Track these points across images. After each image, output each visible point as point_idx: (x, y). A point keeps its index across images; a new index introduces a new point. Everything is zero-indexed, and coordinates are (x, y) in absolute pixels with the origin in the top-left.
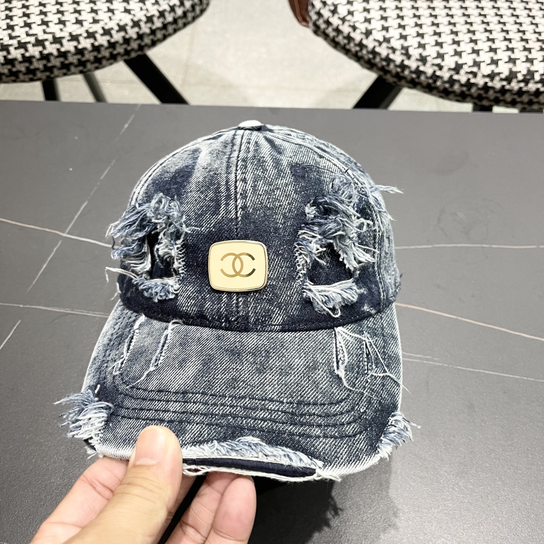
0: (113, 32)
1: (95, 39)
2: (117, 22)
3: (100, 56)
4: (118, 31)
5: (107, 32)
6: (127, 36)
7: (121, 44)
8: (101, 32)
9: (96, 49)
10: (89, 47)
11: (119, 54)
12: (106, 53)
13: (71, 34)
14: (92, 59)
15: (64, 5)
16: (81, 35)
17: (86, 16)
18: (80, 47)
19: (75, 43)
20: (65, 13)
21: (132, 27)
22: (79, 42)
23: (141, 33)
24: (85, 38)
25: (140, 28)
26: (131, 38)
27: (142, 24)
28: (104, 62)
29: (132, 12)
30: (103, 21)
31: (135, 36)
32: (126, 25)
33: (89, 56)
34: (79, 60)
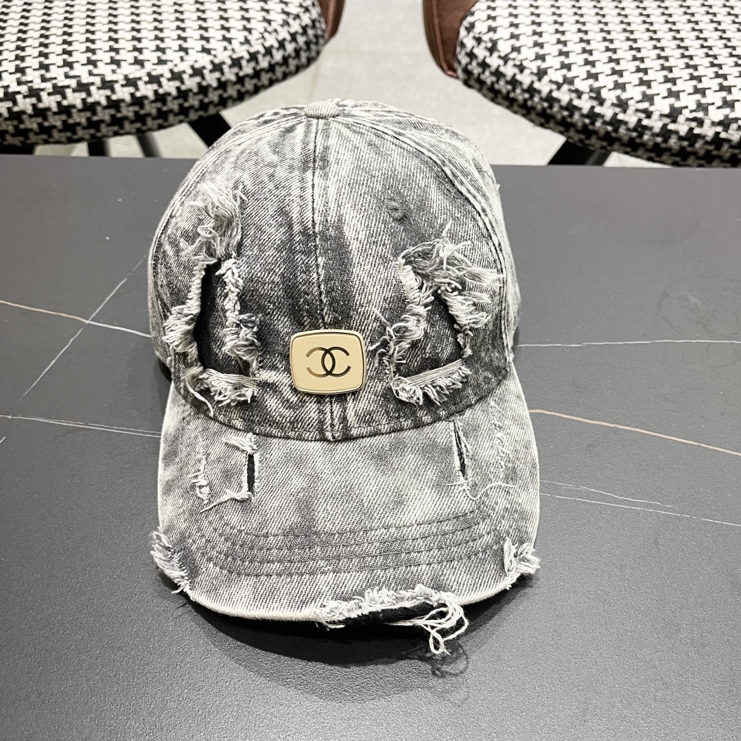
0: (185, 77)
1: (160, 85)
2: (191, 63)
3: (165, 109)
4: (191, 76)
5: (176, 76)
6: (204, 83)
7: (196, 94)
8: (169, 75)
9: (161, 98)
10: (151, 96)
11: (192, 107)
12: (174, 105)
13: (126, 77)
14: (154, 112)
15: (120, 41)
16: (140, 79)
17: (150, 56)
18: (138, 94)
19: (132, 90)
20: (121, 52)
21: (211, 71)
22: (137, 89)
23: (223, 79)
24: (146, 83)
25: (222, 73)
26: (209, 86)
27: (226, 68)
28: (171, 118)
29: (213, 52)
30: (172, 61)
31: (215, 84)
32: (204, 68)
33: (150, 108)
34: (136, 113)
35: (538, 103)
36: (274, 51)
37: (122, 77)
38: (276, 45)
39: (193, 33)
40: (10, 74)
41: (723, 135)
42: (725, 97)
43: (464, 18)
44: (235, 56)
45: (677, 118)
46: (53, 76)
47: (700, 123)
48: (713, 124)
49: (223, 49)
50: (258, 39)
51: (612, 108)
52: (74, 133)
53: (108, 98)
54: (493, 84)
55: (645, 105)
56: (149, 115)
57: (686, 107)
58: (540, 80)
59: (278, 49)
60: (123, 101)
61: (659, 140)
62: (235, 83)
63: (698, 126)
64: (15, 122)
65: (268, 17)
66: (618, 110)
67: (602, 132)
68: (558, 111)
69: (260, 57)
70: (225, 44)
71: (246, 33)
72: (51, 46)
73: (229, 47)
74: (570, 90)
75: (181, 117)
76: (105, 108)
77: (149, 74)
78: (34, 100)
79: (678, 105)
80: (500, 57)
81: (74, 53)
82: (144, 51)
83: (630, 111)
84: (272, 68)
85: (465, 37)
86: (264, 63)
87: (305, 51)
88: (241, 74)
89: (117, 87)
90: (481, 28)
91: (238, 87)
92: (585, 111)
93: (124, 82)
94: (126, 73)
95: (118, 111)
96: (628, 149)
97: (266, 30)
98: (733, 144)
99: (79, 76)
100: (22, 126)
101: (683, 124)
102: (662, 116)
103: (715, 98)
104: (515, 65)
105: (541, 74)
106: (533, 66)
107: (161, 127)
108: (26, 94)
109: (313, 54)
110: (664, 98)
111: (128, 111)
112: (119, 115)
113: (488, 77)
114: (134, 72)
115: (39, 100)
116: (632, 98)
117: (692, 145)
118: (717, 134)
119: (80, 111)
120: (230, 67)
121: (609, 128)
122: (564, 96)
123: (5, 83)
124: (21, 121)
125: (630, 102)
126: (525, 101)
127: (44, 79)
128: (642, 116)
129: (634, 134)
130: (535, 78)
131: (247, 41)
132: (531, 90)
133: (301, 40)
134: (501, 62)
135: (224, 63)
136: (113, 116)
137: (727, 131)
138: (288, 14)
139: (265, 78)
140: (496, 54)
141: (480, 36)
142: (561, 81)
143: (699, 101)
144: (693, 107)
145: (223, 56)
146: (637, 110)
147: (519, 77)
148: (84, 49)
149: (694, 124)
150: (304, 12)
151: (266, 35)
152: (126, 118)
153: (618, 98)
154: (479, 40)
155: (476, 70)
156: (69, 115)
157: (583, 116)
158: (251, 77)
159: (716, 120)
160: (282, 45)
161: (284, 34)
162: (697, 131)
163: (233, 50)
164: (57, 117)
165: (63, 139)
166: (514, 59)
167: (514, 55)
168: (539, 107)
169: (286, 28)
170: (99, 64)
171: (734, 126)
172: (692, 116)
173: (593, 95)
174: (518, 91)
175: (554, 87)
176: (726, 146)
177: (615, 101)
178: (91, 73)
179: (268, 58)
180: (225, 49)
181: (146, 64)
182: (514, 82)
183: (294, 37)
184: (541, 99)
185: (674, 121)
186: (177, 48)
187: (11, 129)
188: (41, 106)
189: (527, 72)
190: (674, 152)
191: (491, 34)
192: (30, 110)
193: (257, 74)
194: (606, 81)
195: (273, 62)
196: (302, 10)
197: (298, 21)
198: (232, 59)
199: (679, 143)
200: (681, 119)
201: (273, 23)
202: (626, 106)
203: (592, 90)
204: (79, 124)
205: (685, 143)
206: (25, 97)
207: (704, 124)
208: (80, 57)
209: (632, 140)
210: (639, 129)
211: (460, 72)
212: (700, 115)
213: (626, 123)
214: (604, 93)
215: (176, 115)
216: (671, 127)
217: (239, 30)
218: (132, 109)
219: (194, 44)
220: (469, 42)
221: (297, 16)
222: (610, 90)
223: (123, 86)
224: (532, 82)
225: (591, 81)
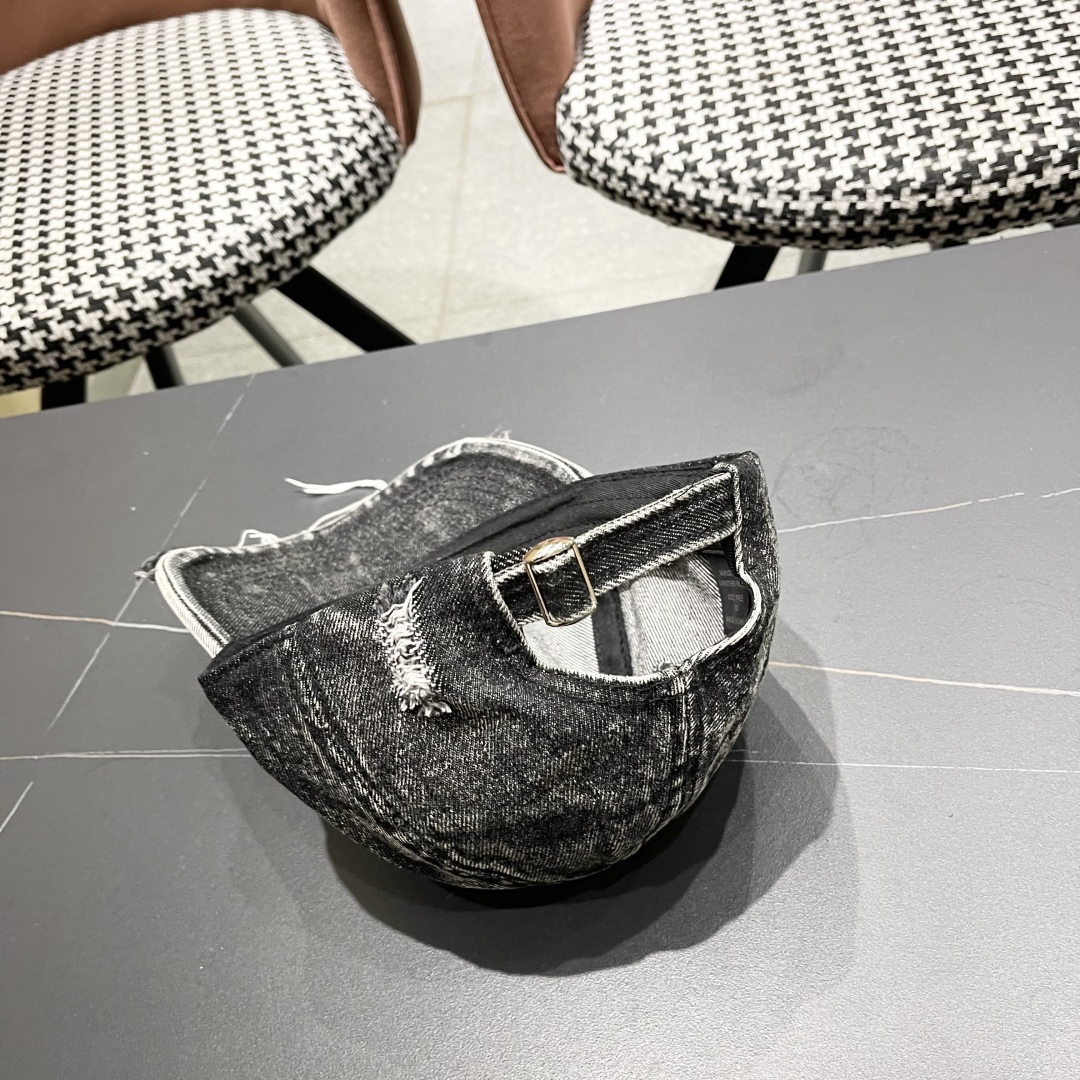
0: (217, 261)
1: (189, 279)
2: (222, 242)
3: (202, 305)
4: (224, 258)
5: (206, 263)
6: (243, 262)
7: (235, 278)
8: (197, 264)
9: (193, 294)
10: (181, 295)
12: (212, 298)
13: (146, 280)
14: (189, 312)
15: (133, 233)
16: (162, 277)
17: (170, 245)
18: (165, 297)
19: (155, 293)
20: (135, 247)
21: (249, 245)
22: (161, 290)
23: (267, 250)
24: (171, 280)
25: (264, 243)
26: (251, 263)
27: (266, 236)
28: (213, 313)
29: (247, 220)
30: (197, 245)
31: (257, 259)
32: (239, 243)
33: (184, 309)
34: (168, 319)
35: (662, 201)
36: (327, 196)
37: (141, 281)
38: (328, 186)
39: (220, 200)
40: (10, 306)
41: (895, 205)
42: (890, 154)
43: (558, 98)
44: (276, 217)
45: (831, 193)
46: (59, 299)
47: (862, 195)
48: (879, 193)
49: (259, 212)
50: (302, 187)
51: (750, 194)
52: (101, 359)
53: (129, 310)
54: (605, 182)
55: (789, 184)
56: (184, 317)
57: (840, 178)
58: (656, 171)
59: (331, 191)
60: (148, 309)
61: (817, 224)
62: (283, 251)
63: (860, 200)
64: (29, 363)
65: (313, 152)
66: (756, 196)
67: (745, 225)
68: (687, 208)
69: (309, 209)
70: (262, 204)
71: (286, 183)
72: (52, 258)
73: (267, 207)
74: (695, 180)
75: (227, 308)
76: (129, 322)
77: (173, 269)
78: (43, 333)
79: (829, 176)
80: (605, 147)
81: (80, 263)
82: (163, 240)
83: (772, 194)
84: (329, 217)
85: (563, 124)
86: (316, 214)
87: (371, 180)
88: (289, 237)
89: (137, 294)
90: (579, 109)
91: (289, 253)
92: (718, 203)
93: (145, 287)
94: (144, 275)
95: (146, 321)
96: (785, 241)
97: (312, 172)
98: (911, 213)
99: (90, 292)
100: (38, 366)
101: (841, 201)
102: (812, 194)
103: (875, 157)
104: (624, 156)
105: (656, 163)
106: (645, 154)
107: (203, 326)
108: (32, 328)
109: (386, 178)
110: (811, 170)
111: (158, 320)
112: (148, 327)
113: (597, 175)
114: (154, 270)
115: (49, 331)
116: (770, 178)
117: (860, 223)
118: (887, 205)
119: (100, 333)
120: (272, 232)
121: (753, 220)
122: (688, 187)
123: (5, 320)
124: (35, 361)
125: (770, 183)
126: (646, 199)
127: (50, 305)
128: (788, 198)
129: (785, 223)
130: (650, 170)
131: (289, 193)
132: (649, 186)
133: (362, 169)
134: (608, 154)
135: (263, 230)
136: (141, 330)
137: (899, 199)
138: (337, 140)
139: (323, 232)
140: (600, 144)
141: (579, 121)
142: (681, 168)
143: (856, 165)
144: (849, 175)
145: (260, 222)
146: (780, 193)
147: (631, 171)
148: (91, 255)
149: (854, 198)
150: (360, 131)
151: (313, 178)
152: (157, 328)
153: (754, 180)
154: (578, 127)
155: (584, 167)
156: (89, 340)
157: (717, 210)
158: (302, 237)
159: (882, 187)
160: (336, 184)
161: (336, 169)
162: (860, 206)
163: (273, 210)
164: (75, 347)
165: (90, 369)
166: (621, 148)
167: (621, 142)
168: (664, 205)
169: (338, 160)
170: (110, 270)
171: (906, 191)
172: (849, 188)
173: (723, 181)
174: (635, 188)
175: (674, 178)
176: (903, 219)
177: (752, 185)
178: (103, 285)
179: (320, 206)
180: (262, 211)
181: (167, 256)
182: (627, 178)
183: (350, 169)
184: (664, 195)
185: (829, 199)
186: (202, 226)
187: (26, 371)
188: (53, 338)
189: (639, 163)
190: (840, 235)
191: (591, 116)
192: (41, 346)
193: (310, 230)
194: (736, 160)
195: (328, 209)
196: (357, 128)
197: (353, 146)
198: (273, 223)
199: (843, 224)
200: (836, 194)
201: (319, 159)
202: (765, 189)
203: (720, 175)
204: (103, 348)
205: (851, 224)
206: (32, 331)
207: (868, 196)
208: (87, 266)
209: (784, 230)
210: (789, 216)
211: (567, 168)
212: (860, 184)
213: (770, 211)
214: (736, 177)
215: (218, 308)
216: (827, 206)
217: (277, 181)
218: (161, 315)
219: (223, 215)
220: (568, 131)
221: (352, 139)
222: (742, 171)
223: (144, 291)
224: (648, 176)
225: (718, 163)
